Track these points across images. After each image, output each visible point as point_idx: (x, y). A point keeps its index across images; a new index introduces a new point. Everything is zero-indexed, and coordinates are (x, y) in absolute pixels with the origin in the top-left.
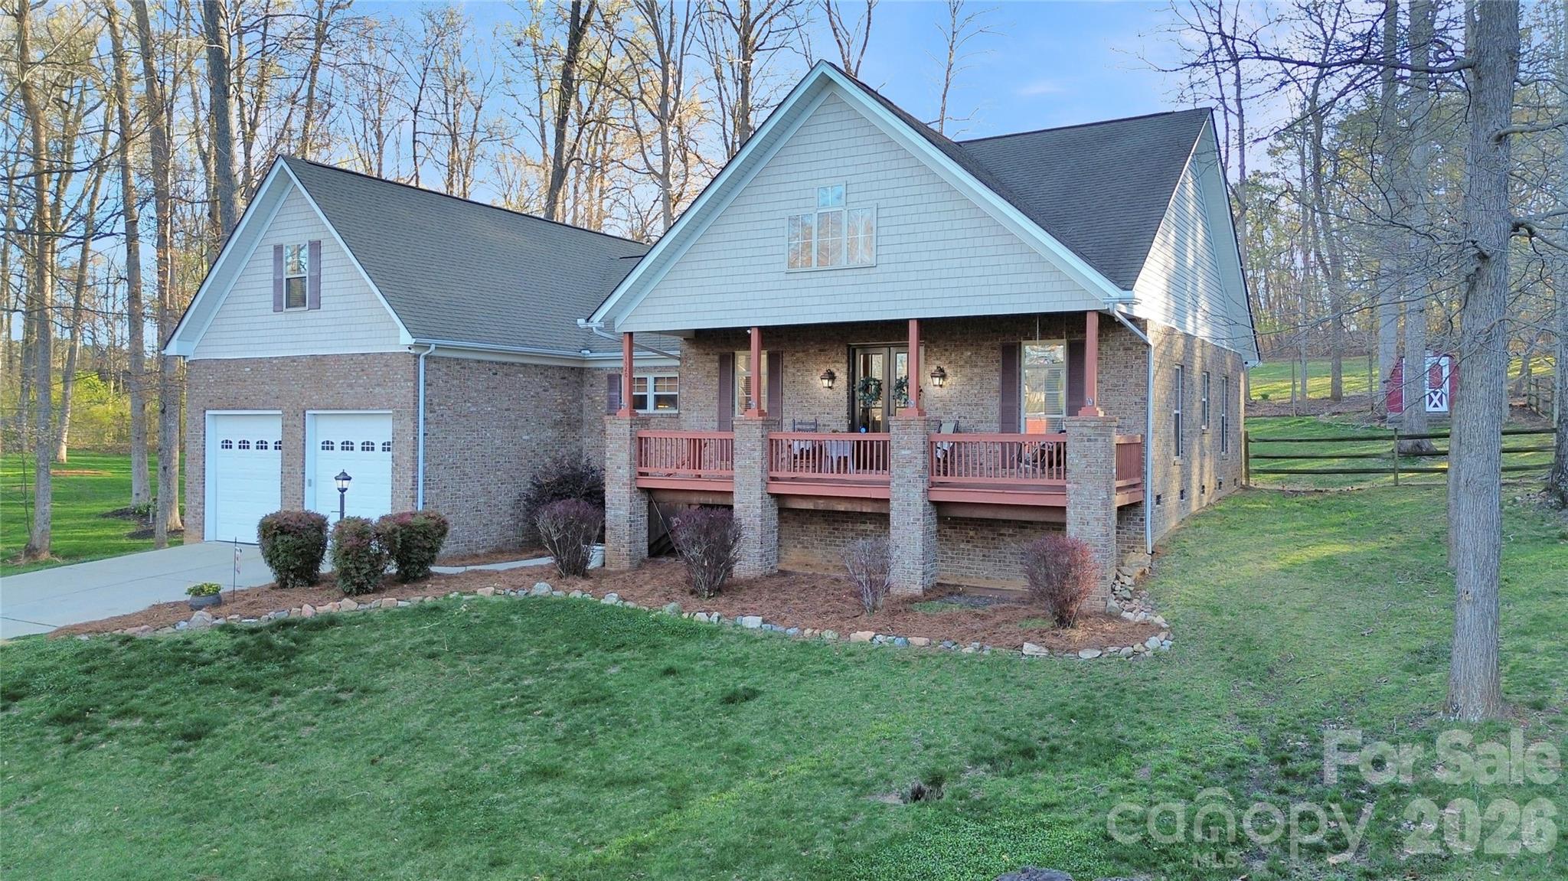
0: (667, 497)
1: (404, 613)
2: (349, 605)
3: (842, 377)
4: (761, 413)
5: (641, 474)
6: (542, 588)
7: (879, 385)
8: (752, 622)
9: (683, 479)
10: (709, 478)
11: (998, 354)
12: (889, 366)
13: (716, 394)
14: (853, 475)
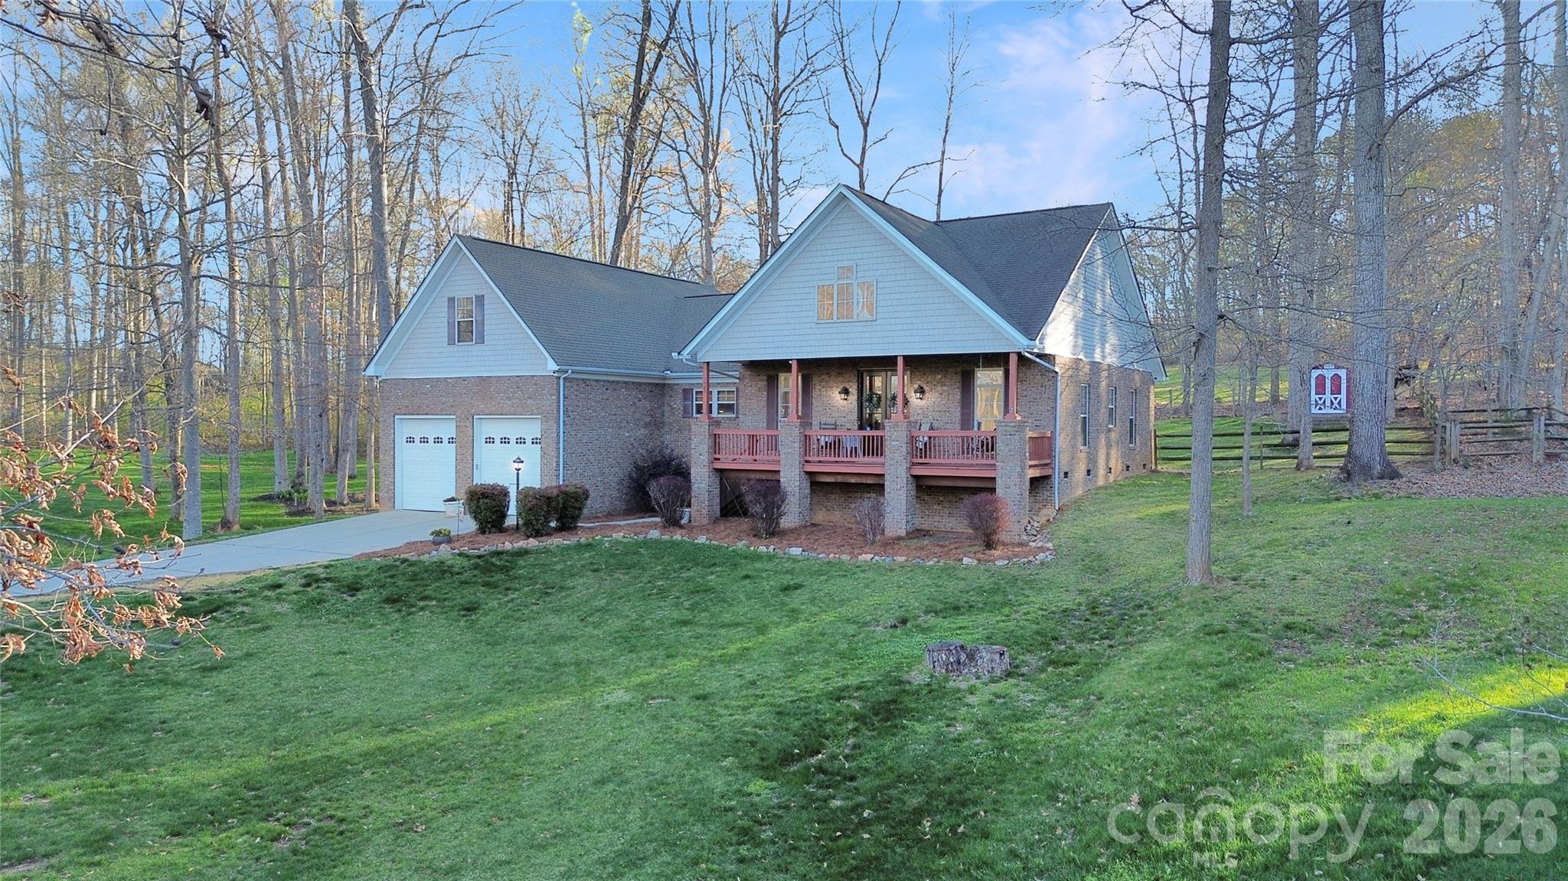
0: (733, 475)
1: (569, 547)
2: (532, 543)
3: (853, 390)
4: (799, 417)
5: (716, 459)
6: (654, 534)
7: (879, 398)
8: (796, 551)
9: (745, 463)
10: (762, 462)
11: (959, 377)
12: (886, 384)
13: (765, 404)
14: (861, 459)
